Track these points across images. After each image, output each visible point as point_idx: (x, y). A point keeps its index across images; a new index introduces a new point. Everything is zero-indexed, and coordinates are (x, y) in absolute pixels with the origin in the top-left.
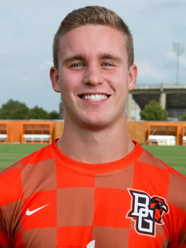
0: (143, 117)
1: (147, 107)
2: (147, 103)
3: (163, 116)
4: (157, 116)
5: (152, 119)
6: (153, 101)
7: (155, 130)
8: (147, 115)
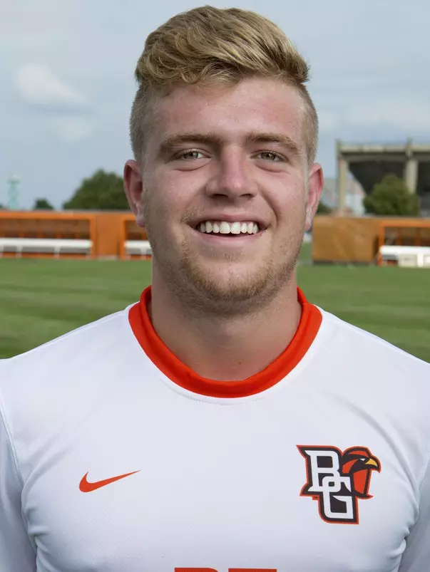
0: (369, 208)
1: (378, 188)
2: (379, 181)
3: (410, 207)
4: (397, 206)
5: (387, 213)
6: (390, 177)
7: (394, 235)
8: (377, 205)
